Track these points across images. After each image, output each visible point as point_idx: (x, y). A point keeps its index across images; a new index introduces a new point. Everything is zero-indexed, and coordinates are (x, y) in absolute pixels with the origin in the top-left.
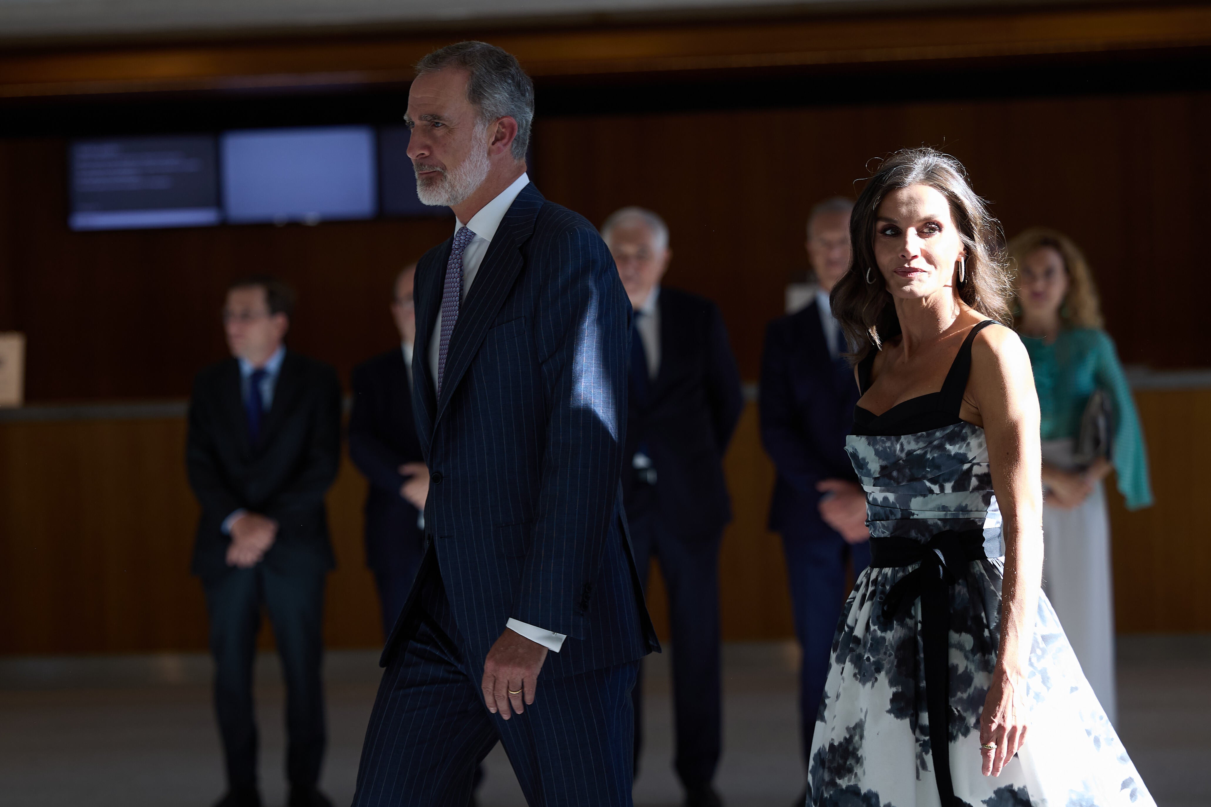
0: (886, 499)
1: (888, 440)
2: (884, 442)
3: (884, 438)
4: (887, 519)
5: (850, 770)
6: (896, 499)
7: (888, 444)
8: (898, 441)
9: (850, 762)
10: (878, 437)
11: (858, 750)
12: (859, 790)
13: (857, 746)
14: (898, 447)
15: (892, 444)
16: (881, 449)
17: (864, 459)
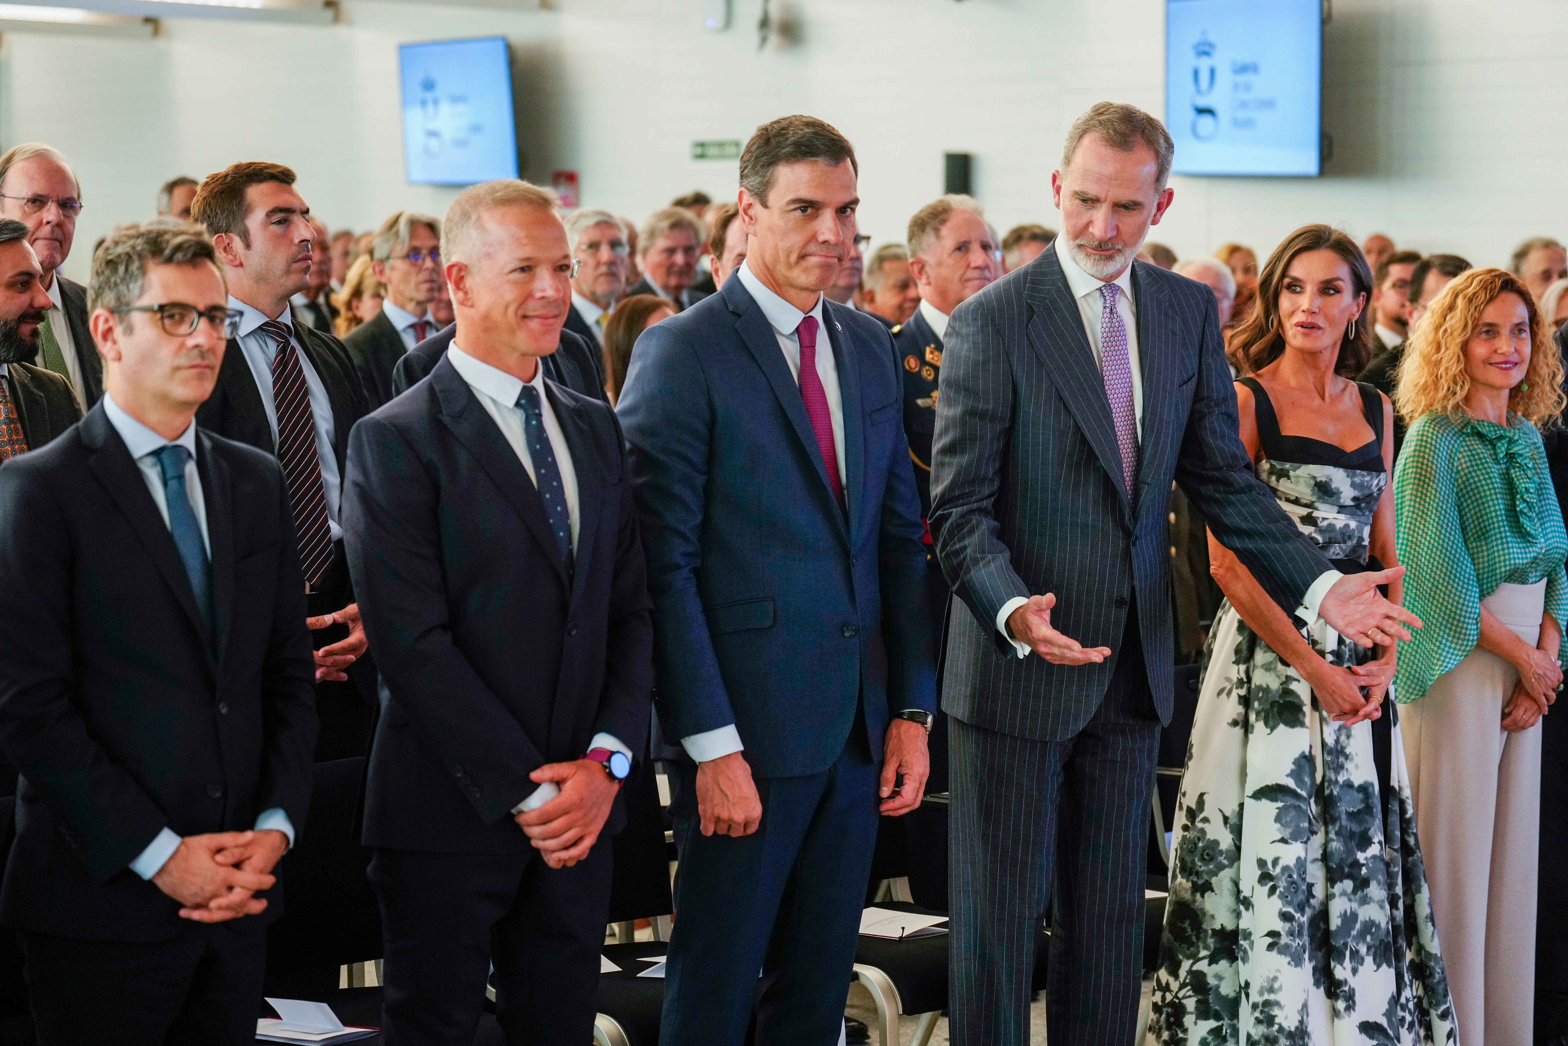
0: (1347, 526)
1: (1369, 474)
2: (1363, 476)
3: (1364, 473)
4: (1345, 542)
5: (1342, 767)
6: (1357, 527)
7: (1367, 478)
8: (1377, 477)
9: (1342, 759)
10: (1358, 472)
11: (1345, 748)
12: (1352, 783)
13: (1344, 745)
14: (1376, 482)
15: (1371, 479)
16: (1359, 481)
17: (1337, 489)
